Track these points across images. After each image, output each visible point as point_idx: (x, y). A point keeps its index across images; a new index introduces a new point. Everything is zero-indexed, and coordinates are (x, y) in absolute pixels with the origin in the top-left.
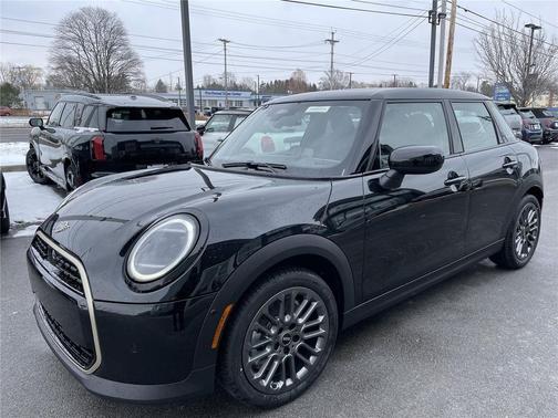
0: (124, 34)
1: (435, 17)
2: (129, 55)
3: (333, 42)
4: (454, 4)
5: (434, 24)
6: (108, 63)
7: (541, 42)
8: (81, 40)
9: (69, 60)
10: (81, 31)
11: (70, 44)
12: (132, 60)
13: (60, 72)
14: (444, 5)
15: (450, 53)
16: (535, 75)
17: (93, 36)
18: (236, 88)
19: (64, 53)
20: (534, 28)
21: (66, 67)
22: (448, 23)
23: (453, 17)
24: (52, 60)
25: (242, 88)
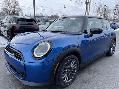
0: (18, 4)
1: (87, 3)
2: (19, 8)
3: (64, 7)
4: (90, 1)
5: (86, 4)
6: (14, 10)
7: (108, 9)
9: (5, 9)
10: (9, 3)
11: (6, 5)
12: (20, 9)
13: (3, 12)
14: (88, 1)
15: (89, 11)
16: (106, 16)
17: (11, 4)
18: (43, 17)
19: (4, 7)
20: (106, 6)
21: (5, 11)
22: (89, 5)
23: (90, 3)
24: (2, 9)
25: (44, 17)
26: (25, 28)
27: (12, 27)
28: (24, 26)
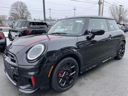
0: (27, 8)
1: (100, 3)
2: (28, 12)
3: (75, 9)
4: (103, 1)
5: (99, 5)
6: (23, 14)
7: (123, 9)
8: (17, 9)
9: (13, 13)
10: (17, 7)
11: (14, 10)
13: (11, 17)
14: (101, 1)
15: (102, 12)
16: (122, 17)
17: (19, 8)
18: (52, 20)
20: (121, 6)
21: (13, 15)
22: (102, 5)
24: (10, 14)
25: (54, 20)
26: (37, 32)
27: (23, 31)
28: (35, 30)
